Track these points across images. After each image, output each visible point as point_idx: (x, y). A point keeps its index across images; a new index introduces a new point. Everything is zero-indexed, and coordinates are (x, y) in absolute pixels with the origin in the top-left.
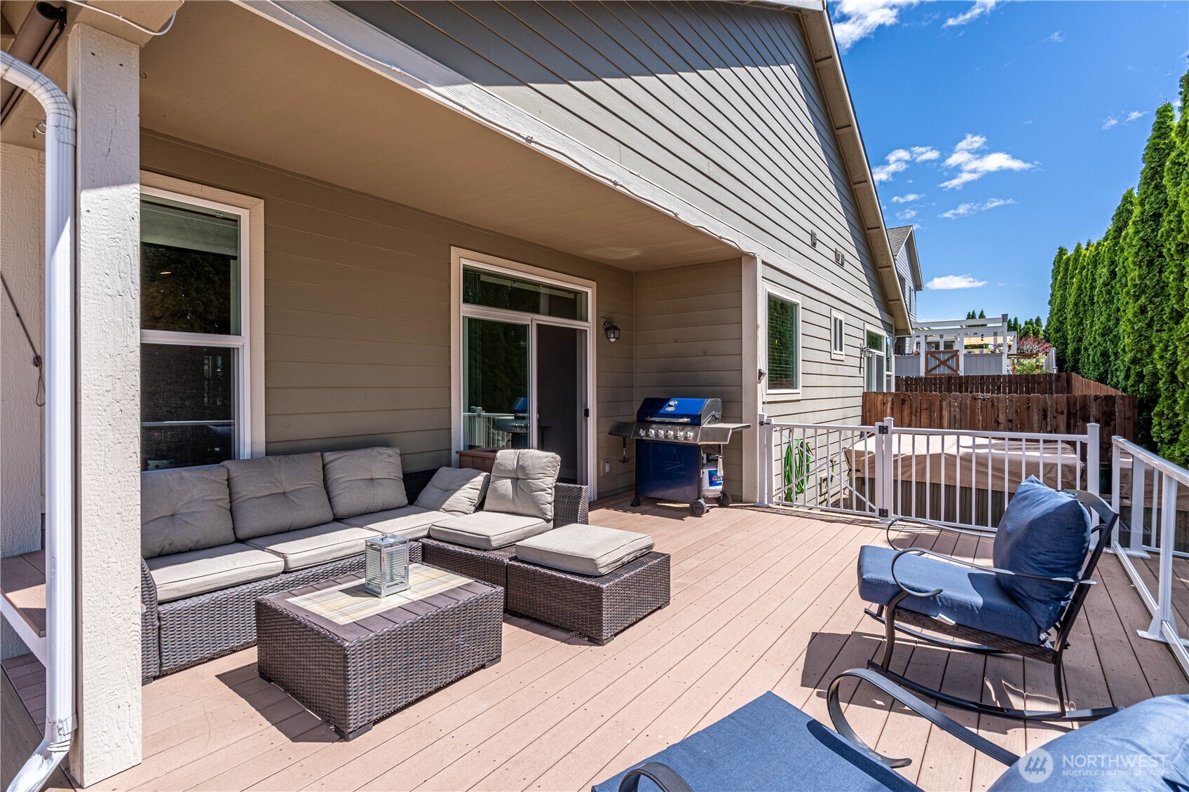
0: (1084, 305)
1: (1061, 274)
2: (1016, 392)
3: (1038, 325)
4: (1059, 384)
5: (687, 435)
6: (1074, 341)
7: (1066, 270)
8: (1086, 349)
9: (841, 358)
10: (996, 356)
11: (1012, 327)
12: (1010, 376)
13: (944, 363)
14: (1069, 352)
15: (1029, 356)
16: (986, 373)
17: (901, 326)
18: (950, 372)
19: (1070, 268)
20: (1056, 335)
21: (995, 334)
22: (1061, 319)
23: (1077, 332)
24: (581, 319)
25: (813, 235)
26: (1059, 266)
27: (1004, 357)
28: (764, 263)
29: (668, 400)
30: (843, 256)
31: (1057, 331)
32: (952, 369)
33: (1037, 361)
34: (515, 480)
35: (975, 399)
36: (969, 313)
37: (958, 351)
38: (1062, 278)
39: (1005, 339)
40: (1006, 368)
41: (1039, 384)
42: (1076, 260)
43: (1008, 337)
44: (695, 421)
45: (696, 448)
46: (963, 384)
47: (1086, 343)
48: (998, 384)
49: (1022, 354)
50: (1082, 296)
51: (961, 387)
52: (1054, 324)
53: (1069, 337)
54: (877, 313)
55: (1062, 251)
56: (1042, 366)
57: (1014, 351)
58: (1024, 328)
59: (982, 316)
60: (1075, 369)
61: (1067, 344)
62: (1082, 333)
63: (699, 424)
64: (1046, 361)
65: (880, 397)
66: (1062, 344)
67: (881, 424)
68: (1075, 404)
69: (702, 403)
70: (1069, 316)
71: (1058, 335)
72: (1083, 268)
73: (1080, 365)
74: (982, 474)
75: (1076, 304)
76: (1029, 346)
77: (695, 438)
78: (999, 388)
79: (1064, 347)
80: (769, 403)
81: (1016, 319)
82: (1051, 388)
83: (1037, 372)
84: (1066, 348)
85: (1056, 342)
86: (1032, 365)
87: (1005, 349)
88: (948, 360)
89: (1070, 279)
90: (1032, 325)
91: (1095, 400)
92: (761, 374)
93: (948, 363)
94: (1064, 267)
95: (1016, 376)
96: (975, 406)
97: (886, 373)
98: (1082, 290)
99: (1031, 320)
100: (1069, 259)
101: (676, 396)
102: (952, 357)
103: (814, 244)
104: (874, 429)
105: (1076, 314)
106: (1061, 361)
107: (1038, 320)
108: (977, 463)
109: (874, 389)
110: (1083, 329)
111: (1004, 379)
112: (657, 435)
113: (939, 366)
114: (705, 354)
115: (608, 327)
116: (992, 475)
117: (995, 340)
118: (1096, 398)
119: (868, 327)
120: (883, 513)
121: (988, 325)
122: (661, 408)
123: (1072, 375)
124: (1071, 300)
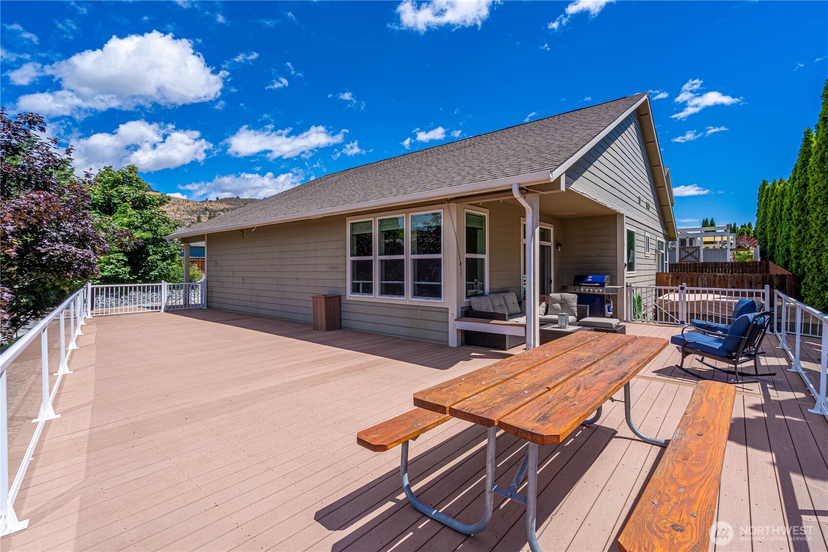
0: (776, 220)
1: (764, 198)
2: (735, 272)
3: (750, 228)
4: (762, 268)
5: (599, 291)
6: (771, 241)
7: (767, 195)
8: (778, 246)
9: (649, 256)
10: (723, 251)
11: (733, 230)
12: (732, 263)
13: (690, 254)
14: (768, 247)
15: (745, 249)
16: (717, 261)
17: (672, 236)
18: (695, 260)
19: (769, 195)
20: (761, 236)
21: (722, 236)
22: (763, 227)
23: (773, 235)
24: (548, 241)
25: (639, 198)
26: (763, 192)
27: (728, 251)
28: (626, 216)
29: (587, 276)
30: (649, 205)
31: (761, 234)
32: (696, 258)
33: (748, 253)
34: (561, 304)
35: (715, 276)
36: (704, 220)
37: (700, 247)
38: (765, 200)
39: (728, 238)
40: (729, 258)
41: (749, 267)
42: (773, 190)
43: (731, 237)
44: (602, 285)
45: (603, 296)
46: (704, 267)
47: (777, 243)
48: (725, 267)
49: (739, 247)
50: (776, 214)
51: (702, 269)
52: (759, 230)
53: (768, 238)
54: (661, 230)
55: (765, 183)
56: (752, 256)
57: (734, 247)
58: (741, 229)
59: (712, 225)
60: (772, 258)
61: (767, 243)
62: (776, 236)
63: (604, 286)
64: (753, 252)
65: (665, 275)
66: (764, 242)
67: (681, 286)
68: (766, 278)
69: (604, 277)
70: (769, 225)
71: (761, 237)
72: (777, 197)
73: (775, 256)
74: (723, 309)
75: (772, 219)
76: (744, 242)
77: (603, 292)
78: (725, 270)
79: (765, 244)
80: (628, 277)
81: (735, 224)
82: (757, 270)
83: (748, 260)
84: (767, 245)
85: (760, 241)
86: (746, 255)
87: (728, 246)
88: (693, 252)
89: (769, 202)
90: (746, 227)
91: (776, 277)
92: (626, 265)
93: (693, 254)
94: (765, 194)
95: (735, 263)
96: (715, 280)
97: (665, 262)
98: (776, 210)
99: (745, 224)
100: (769, 189)
101: (590, 274)
102: (696, 251)
103: (640, 202)
104: (678, 288)
105: (772, 225)
106: (763, 253)
107: (750, 225)
108: (721, 305)
109: (660, 271)
110: (777, 234)
111: (729, 265)
112: (585, 291)
113: (687, 256)
114: (599, 256)
115: (557, 244)
116: (728, 310)
117: (722, 239)
118: (777, 275)
119: (659, 239)
120: (682, 323)
121: (717, 231)
122: (585, 280)
123: (769, 262)
124: (769, 215)
